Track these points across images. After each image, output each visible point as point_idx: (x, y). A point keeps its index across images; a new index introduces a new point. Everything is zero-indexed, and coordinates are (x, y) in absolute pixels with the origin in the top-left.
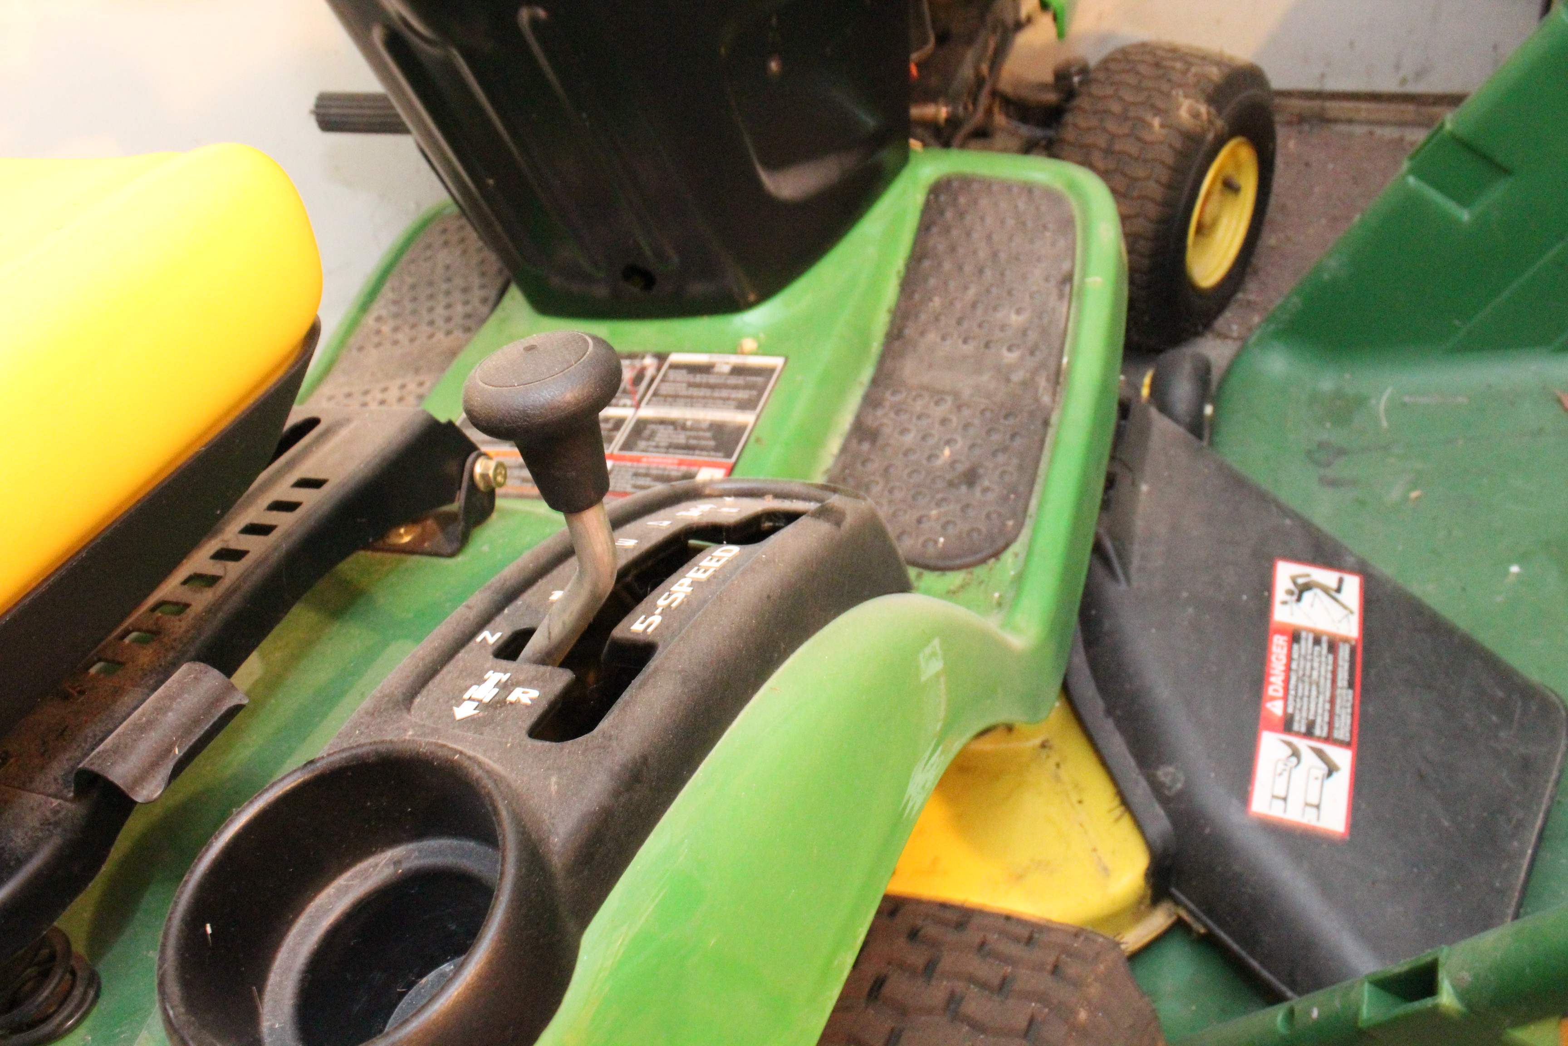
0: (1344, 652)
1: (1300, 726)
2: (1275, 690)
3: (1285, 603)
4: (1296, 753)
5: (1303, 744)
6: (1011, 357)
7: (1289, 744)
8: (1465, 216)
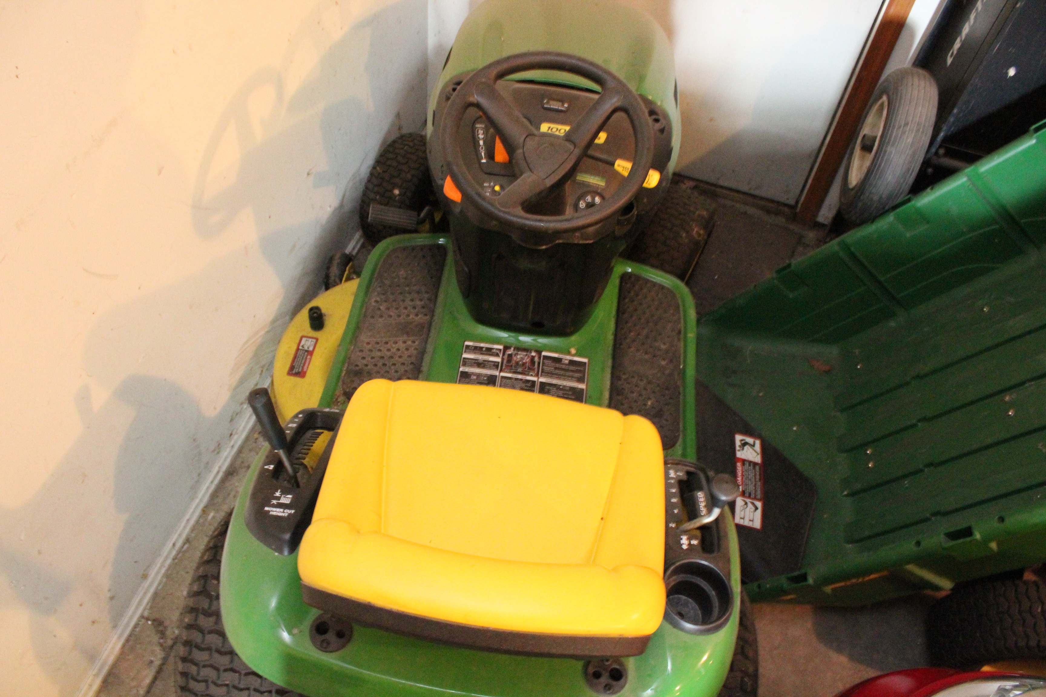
0: (757, 468)
1: (747, 495)
2: (739, 483)
3: (739, 450)
4: (746, 503)
5: (748, 500)
6: (663, 363)
7: (744, 501)
8: (791, 296)
